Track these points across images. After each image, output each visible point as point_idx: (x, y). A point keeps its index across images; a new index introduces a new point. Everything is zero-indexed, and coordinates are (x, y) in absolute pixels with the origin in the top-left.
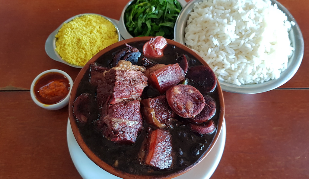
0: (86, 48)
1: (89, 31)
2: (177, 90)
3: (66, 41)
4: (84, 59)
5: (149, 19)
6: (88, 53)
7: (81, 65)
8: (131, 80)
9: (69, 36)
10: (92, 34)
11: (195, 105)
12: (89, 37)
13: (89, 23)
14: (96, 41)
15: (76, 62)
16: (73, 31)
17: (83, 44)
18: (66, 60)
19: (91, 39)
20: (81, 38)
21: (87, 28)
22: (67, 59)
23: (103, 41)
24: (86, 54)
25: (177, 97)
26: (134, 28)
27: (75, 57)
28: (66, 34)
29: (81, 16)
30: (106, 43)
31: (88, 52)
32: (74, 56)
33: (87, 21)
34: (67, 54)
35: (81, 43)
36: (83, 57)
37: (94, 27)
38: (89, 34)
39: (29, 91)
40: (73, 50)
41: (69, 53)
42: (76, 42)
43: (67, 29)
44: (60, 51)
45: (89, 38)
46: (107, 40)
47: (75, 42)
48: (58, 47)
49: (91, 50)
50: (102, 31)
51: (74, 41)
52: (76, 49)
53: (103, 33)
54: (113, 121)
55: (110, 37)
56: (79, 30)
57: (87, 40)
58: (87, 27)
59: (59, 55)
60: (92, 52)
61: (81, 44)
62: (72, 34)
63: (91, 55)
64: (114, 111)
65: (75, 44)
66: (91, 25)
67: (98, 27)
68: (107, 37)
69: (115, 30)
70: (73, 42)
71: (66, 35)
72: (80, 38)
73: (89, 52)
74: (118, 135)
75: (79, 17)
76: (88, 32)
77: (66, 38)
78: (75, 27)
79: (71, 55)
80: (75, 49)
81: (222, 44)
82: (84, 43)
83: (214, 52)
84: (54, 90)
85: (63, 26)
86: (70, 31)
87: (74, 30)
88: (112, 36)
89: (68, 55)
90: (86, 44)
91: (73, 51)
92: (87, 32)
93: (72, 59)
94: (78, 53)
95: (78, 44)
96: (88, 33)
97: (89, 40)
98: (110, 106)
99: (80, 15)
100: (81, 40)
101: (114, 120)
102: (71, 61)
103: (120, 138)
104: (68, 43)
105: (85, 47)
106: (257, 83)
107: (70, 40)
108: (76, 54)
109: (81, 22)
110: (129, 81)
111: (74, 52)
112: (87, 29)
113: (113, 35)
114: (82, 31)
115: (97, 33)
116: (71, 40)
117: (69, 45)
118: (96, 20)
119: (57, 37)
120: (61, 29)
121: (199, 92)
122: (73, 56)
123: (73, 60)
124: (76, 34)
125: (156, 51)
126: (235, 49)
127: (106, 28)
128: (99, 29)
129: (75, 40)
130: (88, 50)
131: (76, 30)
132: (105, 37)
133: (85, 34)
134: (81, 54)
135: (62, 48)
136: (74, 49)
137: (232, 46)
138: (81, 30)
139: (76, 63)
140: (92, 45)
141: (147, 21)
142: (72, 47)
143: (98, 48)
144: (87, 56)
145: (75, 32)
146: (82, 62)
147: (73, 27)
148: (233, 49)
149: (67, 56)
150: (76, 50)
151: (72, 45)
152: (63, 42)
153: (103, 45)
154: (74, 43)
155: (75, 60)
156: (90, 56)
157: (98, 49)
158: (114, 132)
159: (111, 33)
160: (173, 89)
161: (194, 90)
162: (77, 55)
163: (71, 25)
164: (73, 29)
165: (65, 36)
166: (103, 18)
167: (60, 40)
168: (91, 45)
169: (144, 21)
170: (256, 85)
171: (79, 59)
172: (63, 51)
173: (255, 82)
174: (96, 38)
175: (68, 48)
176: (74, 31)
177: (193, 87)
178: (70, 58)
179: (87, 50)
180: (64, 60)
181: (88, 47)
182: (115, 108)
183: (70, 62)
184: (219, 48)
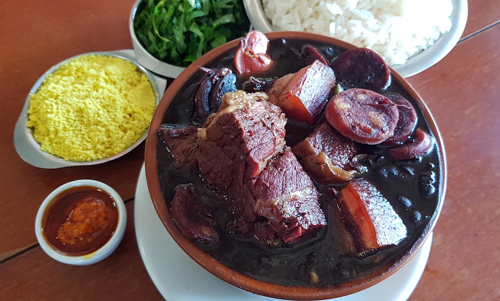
0: (102, 120)
1: (90, 87)
2: (342, 104)
3: (57, 124)
4: (109, 142)
5: (192, 22)
6: (112, 128)
7: (108, 156)
8: (263, 119)
9: (58, 113)
10: (100, 90)
11: (384, 115)
12: (97, 98)
13: (80, 74)
14: (114, 101)
15: (96, 153)
16: (59, 101)
17: (92, 115)
18: (75, 158)
19: (103, 101)
20: (83, 106)
21: (82, 84)
22: (75, 156)
23: (125, 95)
24: (108, 131)
25: (349, 114)
26: (169, 51)
27: (89, 146)
28: (49, 110)
29: (56, 70)
30: (132, 96)
31: (109, 127)
32: (86, 143)
33: (73, 73)
34: (72, 147)
35: (88, 114)
36: (105, 139)
37: (97, 77)
38: (95, 93)
39: (38, 244)
40: (77, 135)
41: (73, 143)
42: (76, 117)
43: (46, 101)
44: (53, 147)
45: (99, 100)
46: (131, 91)
47: (74, 119)
48: (46, 142)
49: (114, 120)
50: (115, 78)
51: (72, 118)
52: (83, 129)
53: (117, 81)
54: (276, 204)
55: (132, 84)
56: (70, 93)
57: (97, 104)
58: (82, 81)
59: (55, 155)
60: (118, 122)
61: (87, 117)
62: (60, 107)
63: (117, 129)
64: (267, 187)
65: (77, 122)
66: (87, 76)
67: (102, 74)
68: (128, 86)
69: (134, 68)
70: (70, 120)
71: (51, 113)
72: (80, 108)
73: (111, 125)
74: (297, 223)
75: (53, 73)
76: (89, 90)
77: (54, 118)
78: (59, 92)
79: (80, 146)
80: (81, 131)
81: (345, 8)
82: (93, 113)
83: (339, 28)
84: (88, 221)
85: (32, 101)
86: (53, 104)
87: (61, 98)
88: (136, 79)
89: (74, 148)
90: (98, 114)
91: (79, 136)
92: (87, 90)
93: (85, 152)
94: (91, 134)
95: (83, 119)
96: (91, 93)
97: (99, 104)
98: (254, 181)
99: (54, 68)
100: (85, 109)
101: (277, 201)
102: (85, 155)
103: (302, 228)
104: (62, 126)
105: (99, 119)
106: (425, 48)
107: (62, 119)
108: (89, 140)
109: (64, 79)
110: (261, 124)
111: (82, 138)
112: (86, 86)
113: (137, 77)
114: (77, 93)
115: (106, 84)
116: (65, 119)
117: (65, 129)
118: (90, 65)
119: (30, 125)
120: (31, 107)
121: (373, 92)
122: (84, 145)
123: (88, 152)
124: (69, 102)
125: (260, 60)
126: (369, 7)
127: (118, 71)
128: (107, 77)
129: (72, 116)
130: (108, 121)
131: (63, 96)
132: (125, 87)
133: (87, 97)
134: (98, 135)
135: (54, 141)
136: (79, 132)
137: (362, 5)
138: (74, 93)
139: (97, 156)
140: (110, 109)
141: (190, 26)
142: (73, 130)
143: (123, 110)
144: (110, 133)
145: (65, 100)
146: (107, 148)
147: (55, 94)
148: (368, 10)
149: (72, 151)
150: (83, 132)
151: (72, 127)
152: (52, 129)
153: (129, 101)
154: (73, 121)
155: (92, 151)
156: (116, 132)
157: (124, 113)
158: (287, 224)
159: (132, 76)
160: (335, 105)
161: (364, 93)
162: (92, 140)
163: (49, 91)
164: (58, 96)
165: (49, 115)
166: (99, 55)
167: (41, 128)
168: (108, 111)
169: (185, 29)
170: (424, 52)
171: (99, 146)
172: (59, 146)
173: (421, 49)
174: (110, 95)
175: (68, 135)
176: (61, 101)
177: (359, 89)
178: (80, 151)
179: (106, 123)
180: (70, 160)
181: (104, 117)
182: (265, 180)
183: (84, 159)
184: (343, 17)
